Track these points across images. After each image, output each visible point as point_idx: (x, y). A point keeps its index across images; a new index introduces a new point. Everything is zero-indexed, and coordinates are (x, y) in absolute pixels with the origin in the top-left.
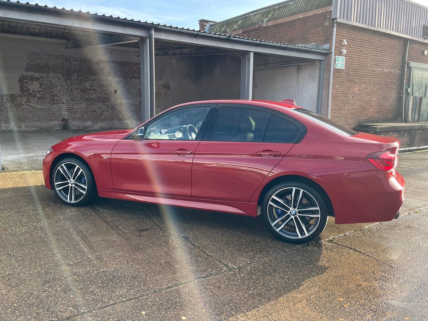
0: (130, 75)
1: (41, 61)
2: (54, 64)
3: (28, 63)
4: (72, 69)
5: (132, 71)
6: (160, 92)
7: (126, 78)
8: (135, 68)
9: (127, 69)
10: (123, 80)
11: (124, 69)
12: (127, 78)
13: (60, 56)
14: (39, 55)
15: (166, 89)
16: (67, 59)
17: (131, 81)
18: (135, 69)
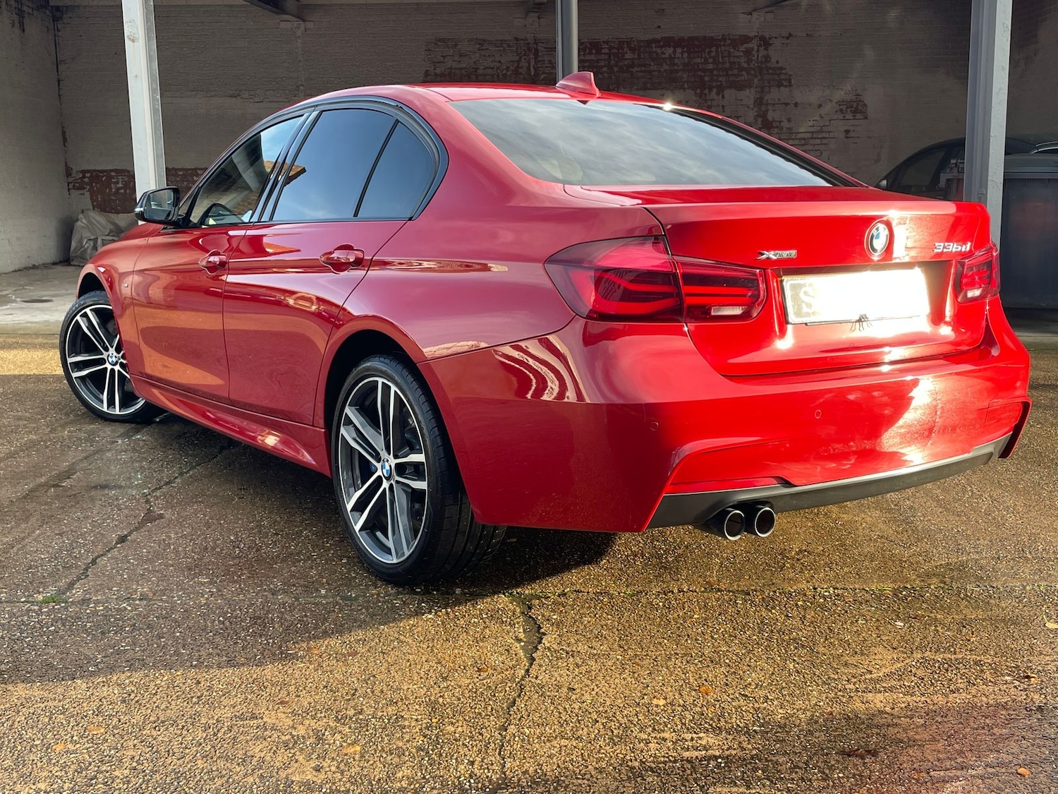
0: (721, 79)
1: (459, 62)
2: (493, 68)
3: (427, 71)
4: (542, 77)
5: (727, 65)
6: (825, 129)
7: (706, 91)
8: (737, 54)
9: (710, 60)
10: (694, 98)
11: (698, 60)
12: (710, 90)
13: (510, 41)
14: (456, 45)
15: (849, 116)
16: (529, 50)
17: (723, 97)
18: (738, 57)
